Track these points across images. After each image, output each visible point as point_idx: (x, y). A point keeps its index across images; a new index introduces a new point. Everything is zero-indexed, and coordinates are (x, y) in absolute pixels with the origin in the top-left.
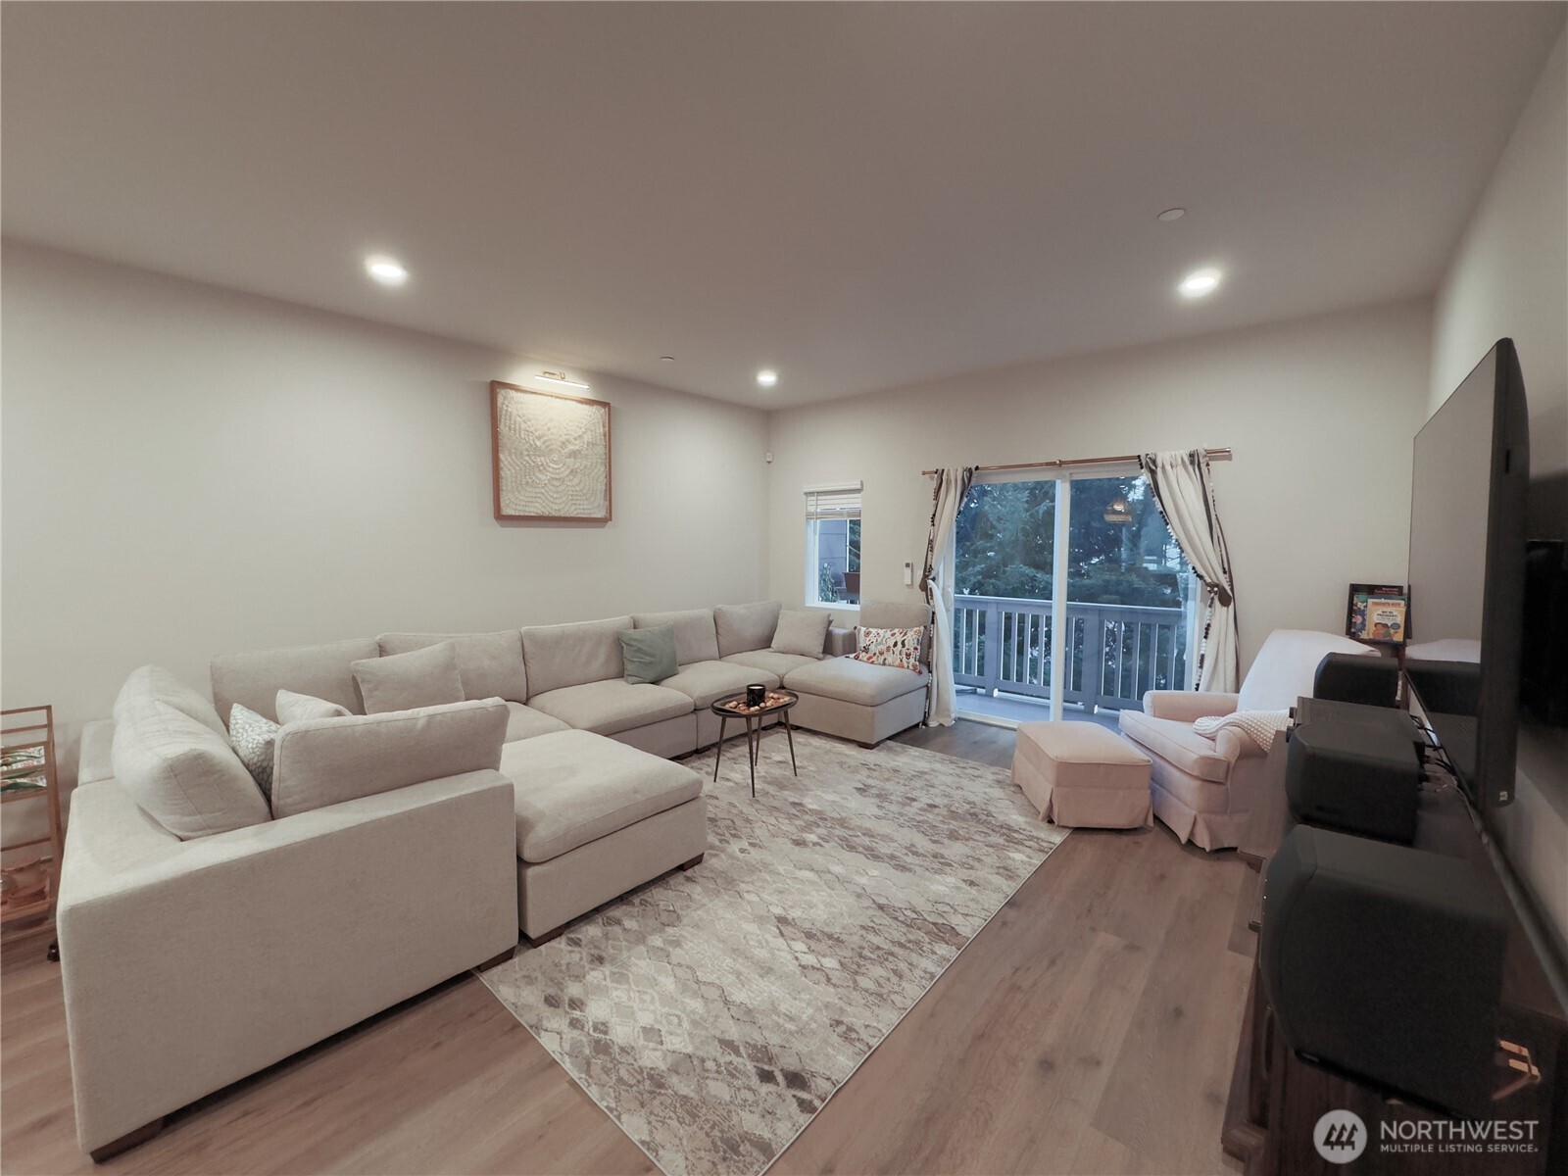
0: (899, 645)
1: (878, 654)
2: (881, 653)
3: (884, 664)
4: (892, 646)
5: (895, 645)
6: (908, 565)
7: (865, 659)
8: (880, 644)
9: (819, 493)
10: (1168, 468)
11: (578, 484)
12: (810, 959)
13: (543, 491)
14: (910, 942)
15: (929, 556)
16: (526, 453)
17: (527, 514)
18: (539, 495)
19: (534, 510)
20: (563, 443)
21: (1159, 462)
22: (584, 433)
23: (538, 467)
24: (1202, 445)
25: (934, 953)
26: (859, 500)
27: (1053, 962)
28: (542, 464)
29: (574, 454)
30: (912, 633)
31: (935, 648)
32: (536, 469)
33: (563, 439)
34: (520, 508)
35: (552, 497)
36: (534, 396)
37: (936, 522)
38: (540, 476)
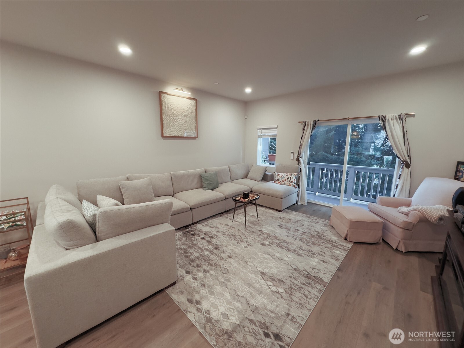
0: (289, 179)
1: (282, 181)
2: (283, 181)
3: (284, 185)
4: (287, 178)
5: (288, 178)
6: (292, 153)
7: (278, 183)
8: (283, 178)
9: (263, 129)
10: (390, 120)
11: (187, 126)
12: (274, 288)
13: (176, 128)
14: (307, 283)
15: (300, 150)
16: (171, 116)
17: (171, 136)
18: (175, 129)
19: (174, 134)
20: (182, 112)
21: (387, 118)
22: (189, 109)
23: (175, 120)
24: (403, 112)
25: (316, 288)
26: (276, 131)
27: (359, 293)
28: (176, 119)
29: (186, 116)
30: (294, 175)
31: (301, 180)
32: (174, 121)
33: (182, 111)
34: (170, 134)
35: (179, 130)
36: (173, 96)
37: (303, 139)
38: (175, 123)
